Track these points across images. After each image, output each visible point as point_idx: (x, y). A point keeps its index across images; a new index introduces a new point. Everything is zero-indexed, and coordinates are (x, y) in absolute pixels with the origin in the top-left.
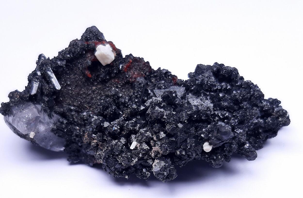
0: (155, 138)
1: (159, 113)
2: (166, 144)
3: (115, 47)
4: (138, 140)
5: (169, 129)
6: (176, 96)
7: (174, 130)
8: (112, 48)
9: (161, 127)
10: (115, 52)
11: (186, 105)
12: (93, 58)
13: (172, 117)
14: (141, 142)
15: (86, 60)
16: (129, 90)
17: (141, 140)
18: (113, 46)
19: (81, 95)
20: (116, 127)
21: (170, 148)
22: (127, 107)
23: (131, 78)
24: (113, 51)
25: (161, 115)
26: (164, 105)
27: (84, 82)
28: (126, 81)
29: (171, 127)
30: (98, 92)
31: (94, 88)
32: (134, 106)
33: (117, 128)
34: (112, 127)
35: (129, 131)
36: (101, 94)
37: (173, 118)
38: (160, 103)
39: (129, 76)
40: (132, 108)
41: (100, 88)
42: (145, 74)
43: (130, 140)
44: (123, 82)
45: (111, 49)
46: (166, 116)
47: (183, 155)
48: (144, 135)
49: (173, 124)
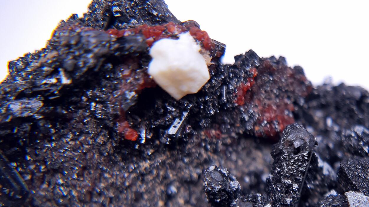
3: (208, 39)
8: (199, 43)
10: (208, 53)
12: (141, 82)
15: (115, 89)
16: (249, 154)
18: (203, 37)
19: (100, 194)
23: (259, 122)
24: (204, 51)
27: (111, 152)
28: (241, 132)
30: (158, 175)
31: (145, 164)
36: (165, 177)
39: (251, 117)
41: (163, 163)
42: (295, 103)
44: (233, 135)
45: (197, 47)
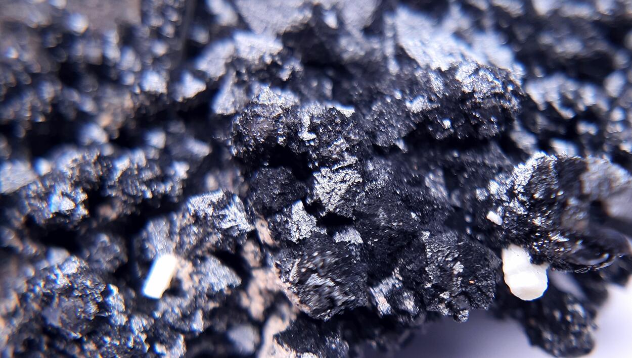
0: (265, 235)
1: (279, 117)
2: (328, 272)
4: (180, 245)
5: (333, 190)
6: (341, 22)
7: (355, 194)
9: (292, 183)
11: (393, 67)
13: (340, 132)
14: (197, 257)
17: (196, 247)
20: (64, 195)
21: (346, 294)
22: (117, 83)
25: (288, 126)
26: (293, 74)
29: (343, 181)
32: (155, 83)
33: (74, 200)
34: (46, 196)
35: (135, 205)
37: (348, 140)
38: (274, 64)
40: (143, 92)
43: (144, 250)
46: (313, 129)
47: (406, 313)
48: (214, 227)
49: (350, 167)
